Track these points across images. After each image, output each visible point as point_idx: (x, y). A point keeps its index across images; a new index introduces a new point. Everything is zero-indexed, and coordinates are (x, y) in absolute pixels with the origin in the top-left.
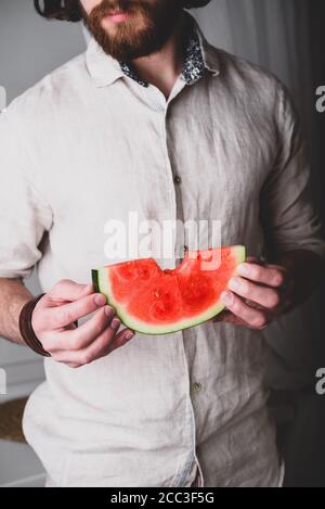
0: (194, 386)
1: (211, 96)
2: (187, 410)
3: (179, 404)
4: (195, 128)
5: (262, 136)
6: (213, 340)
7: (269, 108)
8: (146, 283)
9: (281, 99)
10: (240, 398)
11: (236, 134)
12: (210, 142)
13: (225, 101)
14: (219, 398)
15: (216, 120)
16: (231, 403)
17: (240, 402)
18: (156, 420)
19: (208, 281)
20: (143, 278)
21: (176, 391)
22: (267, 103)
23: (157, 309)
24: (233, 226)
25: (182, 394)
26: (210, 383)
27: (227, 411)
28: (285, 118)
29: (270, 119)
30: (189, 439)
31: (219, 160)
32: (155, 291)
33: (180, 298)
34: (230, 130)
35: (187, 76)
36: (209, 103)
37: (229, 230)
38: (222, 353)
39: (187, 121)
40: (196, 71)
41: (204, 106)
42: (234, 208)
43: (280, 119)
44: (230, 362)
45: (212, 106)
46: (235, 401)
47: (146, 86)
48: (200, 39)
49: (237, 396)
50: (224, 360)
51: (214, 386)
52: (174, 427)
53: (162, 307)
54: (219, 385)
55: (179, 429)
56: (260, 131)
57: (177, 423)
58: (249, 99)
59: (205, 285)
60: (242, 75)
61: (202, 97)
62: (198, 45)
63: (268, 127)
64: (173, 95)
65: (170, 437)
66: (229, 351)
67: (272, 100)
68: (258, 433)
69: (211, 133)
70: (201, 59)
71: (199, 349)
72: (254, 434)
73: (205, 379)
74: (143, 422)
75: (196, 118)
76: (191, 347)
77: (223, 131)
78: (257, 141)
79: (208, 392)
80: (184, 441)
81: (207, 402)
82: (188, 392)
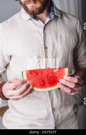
0: (53, 110)
1: (58, 23)
2: (51, 116)
3: (49, 115)
4: (52, 33)
5: (72, 35)
6: (58, 96)
7: (75, 26)
8: (37, 77)
9: (79, 24)
10: (67, 112)
11: (65, 34)
12: (57, 37)
13: (62, 24)
14: (61, 112)
15: (59, 30)
16: (64, 114)
17: (67, 113)
18: (42, 119)
19: (56, 78)
20: (36, 75)
21: (48, 111)
22: (74, 25)
23: (40, 84)
24: (64, 62)
25: (50, 112)
26: (58, 108)
27: (64, 116)
28: (80, 30)
29: (75, 30)
30: (52, 125)
31: (59, 42)
32: (40, 79)
33: (47, 82)
34: (63, 33)
35: (50, 17)
36: (57, 25)
37: (63, 63)
38: (61, 99)
39: (50, 31)
40: (53, 16)
41: (55, 26)
42: (64, 56)
43: (78, 30)
44: (63, 102)
45: (58, 26)
46: (66, 113)
47: (38, 20)
48: (54, 7)
49: (66, 111)
50: (62, 101)
51: (59, 109)
52: (48, 121)
53: (42, 84)
54: (60, 109)
55: (49, 122)
56: (72, 34)
57: (49, 120)
58: (69, 24)
59: (55, 79)
60: (67, 17)
61: (55, 23)
62: (54, 8)
63: (74, 32)
64: (46, 23)
65: (47, 124)
66: (63, 99)
67: (76, 24)
68: (73, 122)
69: (57, 34)
70: (54, 12)
71: (54, 98)
72: (72, 122)
73: (56, 107)
74: (38, 120)
75: (53, 30)
76: (52, 98)
77: (61, 34)
78: (71, 36)
79: (57, 111)
80: (51, 125)
81: (57, 114)
82: (51, 111)
